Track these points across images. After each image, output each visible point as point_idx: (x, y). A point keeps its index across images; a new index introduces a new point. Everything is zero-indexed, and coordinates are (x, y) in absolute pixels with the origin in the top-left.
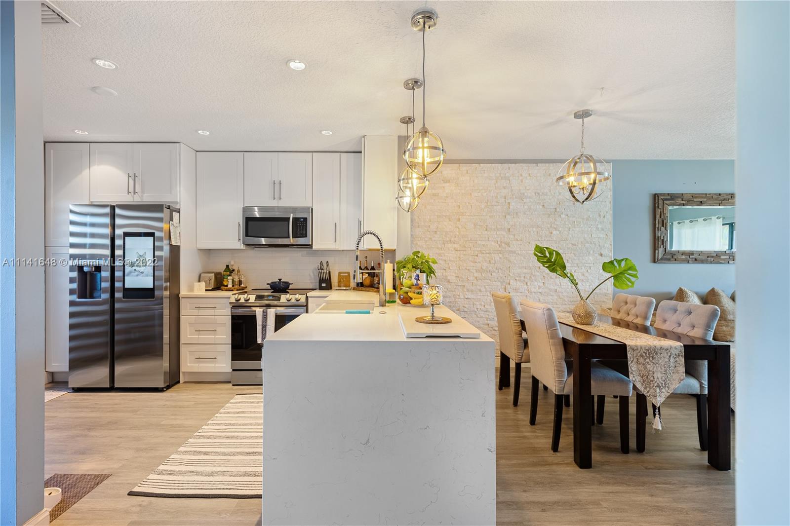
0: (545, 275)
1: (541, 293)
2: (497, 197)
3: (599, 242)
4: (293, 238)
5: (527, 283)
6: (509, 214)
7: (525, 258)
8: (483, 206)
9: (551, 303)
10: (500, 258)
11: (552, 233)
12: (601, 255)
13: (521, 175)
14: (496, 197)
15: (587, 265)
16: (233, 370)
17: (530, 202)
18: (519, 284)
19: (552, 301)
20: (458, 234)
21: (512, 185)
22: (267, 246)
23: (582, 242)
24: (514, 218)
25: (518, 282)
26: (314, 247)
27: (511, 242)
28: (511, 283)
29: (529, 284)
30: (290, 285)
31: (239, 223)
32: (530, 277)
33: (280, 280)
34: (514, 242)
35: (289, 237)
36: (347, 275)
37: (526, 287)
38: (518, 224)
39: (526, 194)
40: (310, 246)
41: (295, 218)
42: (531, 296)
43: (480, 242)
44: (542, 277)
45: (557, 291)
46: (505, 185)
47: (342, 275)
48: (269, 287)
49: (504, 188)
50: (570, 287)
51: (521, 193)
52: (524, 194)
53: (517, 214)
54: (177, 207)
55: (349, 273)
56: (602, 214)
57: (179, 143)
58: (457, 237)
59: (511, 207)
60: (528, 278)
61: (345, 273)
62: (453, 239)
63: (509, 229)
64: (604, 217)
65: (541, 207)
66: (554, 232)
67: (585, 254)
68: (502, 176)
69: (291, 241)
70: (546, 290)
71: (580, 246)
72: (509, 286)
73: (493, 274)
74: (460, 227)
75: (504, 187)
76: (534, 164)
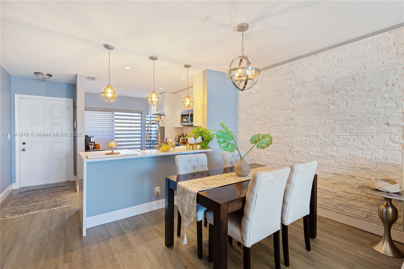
0: (322, 142)
1: (318, 156)
3: (385, 111)
6: (293, 97)
7: (305, 129)
9: (328, 166)
10: (287, 129)
11: (329, 108)
12: (388, 124)
14: (285, 87)
15: (368, 135)
18: (300, 148)
19: (329, 164)
21: (296, 76)
23: (362, 113)
25: (300, 146)
27: (295, 118)
29: (308, 148)
32: (310, 143)
34: (297, 118)
37: (305, 151)
38: (300, 103)
42: (310, 158)
43: (274, 119)
44: (320, 144)
45: (334, 156)
46: (291, 77)
49: (291, 79)
50: (348, 154)
51: (303, 80)
53: (300, 96)
56: (390, 83)
58: (261, 116)
59: (295, 92)
64: (393, 85)
65: (320, 88)
66: (332, 107)
67: (366, 125)
70: (324, 155)
71: (360, 117)
73: (282, 140)
76: (314, 55)
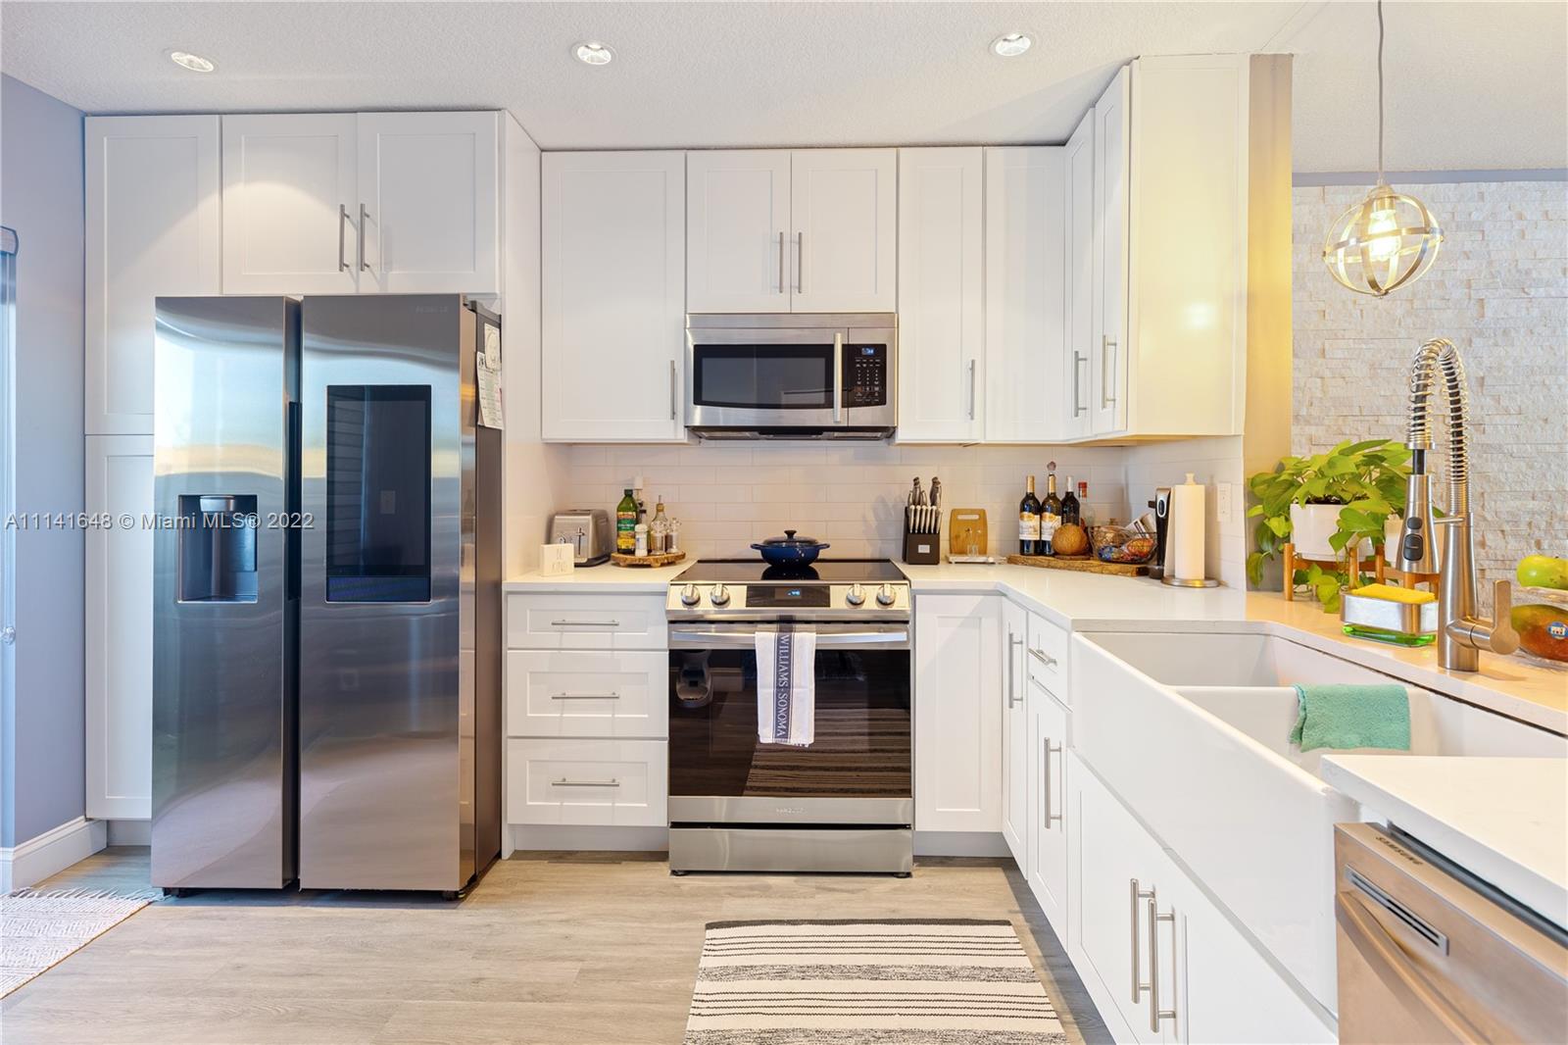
2: (1443, 282)
4: (843, 406)
5: (1538, 544)
6: (1481, 334)
7: (1531, 467)
8: (1399, 312)
13: (1520, 217)
14: (1441, 284)
16: (675, 825)
17: (1549, 296)
18: (1513, 544)
20: (1319, 394)
21: (1491, 247)
22: (756, 434)
24: (1496, 345)
25: (1510, 538)
26: (901, 436)
27: (1487, 419)
28: (1488, 543)
30: (821, 551)
31: (673, 362)
33: (790, 534)
34: (1497, 419)
35: (830, 404)
36: (977, 517)
38: (1509, 363)
39: (1534, 275)
40: (888, 432)
41: (849, 345)
43: (1388, 418)
46: (1468, 247)
47: (960, 517)
48: (758, 554)
49: (1467, 255)
52: (1528, 272)
53: (1505, 332)
54: (495, 309)
55: (982, 514)
57: (500, 110)
58: (1316, 402)
59: (1489, 313)
60: (1543, 526)
61: (972, 512)
62: (1304, 412)
63: (1483, 378)
68: (1457, 219)
69: (838, 415)
72: (1482, 552)
74: (1327, 374)
75: (1465, 253)
